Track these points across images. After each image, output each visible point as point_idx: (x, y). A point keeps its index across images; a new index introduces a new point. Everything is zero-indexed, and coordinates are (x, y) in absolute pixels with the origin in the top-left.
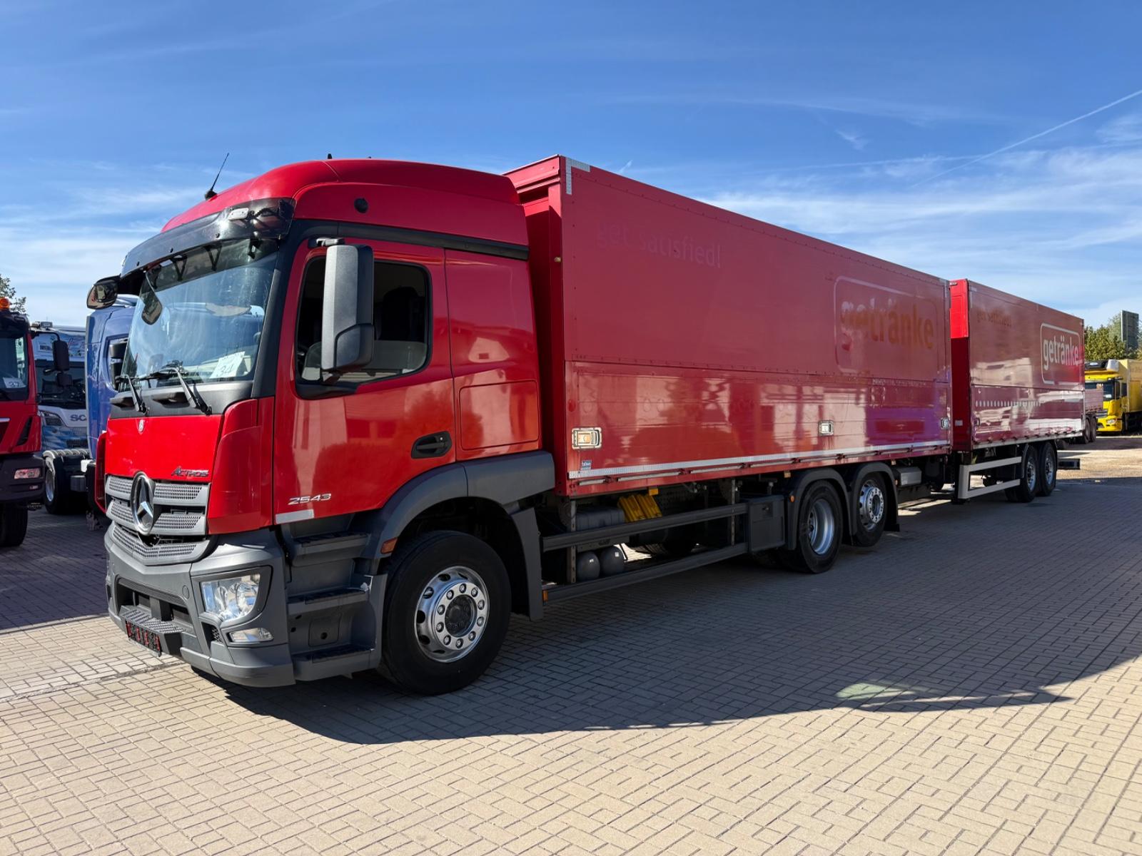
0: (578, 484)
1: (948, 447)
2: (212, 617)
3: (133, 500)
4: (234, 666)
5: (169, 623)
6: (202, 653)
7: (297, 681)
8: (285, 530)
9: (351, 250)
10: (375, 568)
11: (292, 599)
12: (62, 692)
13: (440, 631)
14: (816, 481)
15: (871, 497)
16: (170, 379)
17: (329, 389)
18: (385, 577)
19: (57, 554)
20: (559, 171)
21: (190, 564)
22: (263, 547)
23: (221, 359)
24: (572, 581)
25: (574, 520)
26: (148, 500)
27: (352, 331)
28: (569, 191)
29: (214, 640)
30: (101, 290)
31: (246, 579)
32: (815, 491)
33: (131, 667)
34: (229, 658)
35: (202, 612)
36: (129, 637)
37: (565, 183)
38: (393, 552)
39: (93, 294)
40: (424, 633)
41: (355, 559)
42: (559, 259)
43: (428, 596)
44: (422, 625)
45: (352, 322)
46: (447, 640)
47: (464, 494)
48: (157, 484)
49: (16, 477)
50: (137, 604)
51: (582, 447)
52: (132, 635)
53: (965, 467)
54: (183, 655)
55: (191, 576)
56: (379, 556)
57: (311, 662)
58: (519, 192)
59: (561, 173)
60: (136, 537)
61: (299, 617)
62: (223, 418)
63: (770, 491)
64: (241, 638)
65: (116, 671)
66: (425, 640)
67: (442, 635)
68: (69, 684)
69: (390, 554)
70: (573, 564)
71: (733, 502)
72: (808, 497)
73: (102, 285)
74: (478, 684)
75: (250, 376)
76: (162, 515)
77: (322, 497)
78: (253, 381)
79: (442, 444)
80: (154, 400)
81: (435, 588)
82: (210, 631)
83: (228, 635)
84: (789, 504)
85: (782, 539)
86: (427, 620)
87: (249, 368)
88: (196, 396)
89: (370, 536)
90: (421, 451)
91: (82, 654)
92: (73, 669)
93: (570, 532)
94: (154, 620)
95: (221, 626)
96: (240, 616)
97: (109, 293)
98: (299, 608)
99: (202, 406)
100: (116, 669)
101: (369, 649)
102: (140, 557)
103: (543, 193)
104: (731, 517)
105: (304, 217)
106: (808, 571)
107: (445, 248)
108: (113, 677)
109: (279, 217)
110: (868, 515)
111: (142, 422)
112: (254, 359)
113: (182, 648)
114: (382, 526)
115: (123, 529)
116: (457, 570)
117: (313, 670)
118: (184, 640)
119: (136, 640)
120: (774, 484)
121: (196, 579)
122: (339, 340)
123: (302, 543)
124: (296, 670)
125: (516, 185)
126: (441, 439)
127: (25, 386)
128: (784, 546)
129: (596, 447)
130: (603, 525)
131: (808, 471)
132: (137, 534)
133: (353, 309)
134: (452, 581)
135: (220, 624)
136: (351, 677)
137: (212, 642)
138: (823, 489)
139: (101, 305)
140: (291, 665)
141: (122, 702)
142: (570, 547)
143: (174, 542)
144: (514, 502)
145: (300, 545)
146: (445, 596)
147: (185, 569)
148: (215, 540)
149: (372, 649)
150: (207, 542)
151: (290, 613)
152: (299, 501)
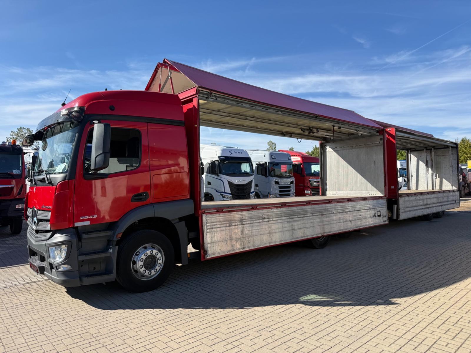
2: (52, 260)
3: (33, 217)
4: (58, 278)
5: (43, 263)
6: (50, 274)
7: (81, 285)
8: (79, 229)
9: (102, 125)
10: (114, 244)
11: (81, 254)
13: (142, 268)
17: (96, 176)
18: (117, 247)
21: (46, 241)
22: (70, 235)
23: (59, 165)
26: (36, 217)
27: (101, 155)
30: (28, 139)
31: (63, 246)
33: (38, 279)
34: (57, 276)
35: (49, 259)
36: (31, 268)
38: (121, 238)
40: (135, 269)
41: (107, 240)
42: (196, 126)
43: (137, 255)
44: (135, 266)
45: (101, 152)
46: (144, 272)
47: (152, 216)
48: (39, 211)
49: (16, 208)
50: (36, 256)
54: (45, 274)
55: (46, 245)
56: (115, 239)
57: (87, 278)
58: (182, 101)
59: (197, 93)
60: (33, 230)
61: (83, 261)
62: (56, 187)
64: (61, 269)
66: (136, 271)
67: (142, 270)
69: (119, 239)
73: (28, 137)
75: (67, 172)
76: (40, 223)
78: (67, 174)
79: (145, 197)
80: (38, 180)
81: (140, 252)
82: (51, 266)
83: (56, 267)
86: (136, 264)
87: (66, 169)
88: (48, 179)
89: (113, 231)
90: (135, 199)
91: (22, 274)
92: (17, 280)
94: (38, 261)
95: (54, 264)
96: (61, 260)
97: (31, 140)
98: (82, 258)
99: (50, 183)
101: (111, 274)
102: (34, 238)
103: (191, 101)
105: (88, 113)
107: (148, 123)
109: (79, 114)
111: (35, 188)
112: (69, 166)
113: (45, 272)
114: (117, 228)
115: (31, 228)
116: (151, 245)
117: (87, 281)
118: (45, 269)
122: (97, 159)
124: (81, 281)
125: (181, 98)
126: (144, 195)
127: (20, 173)
134: (148, 249)
136: (105, 284)
137: (53, 270)
139: (29, 145)
140: (79, 279)
141: (28, 292)
143: (43, 233)
144: (176, 219)
145: (85, 235)
146: (144, 255)
147: (44, 242)
148: (54, 232)
149: (112, 274)
150: (51, 233)
151: (79, 259)
152: (84, 218)
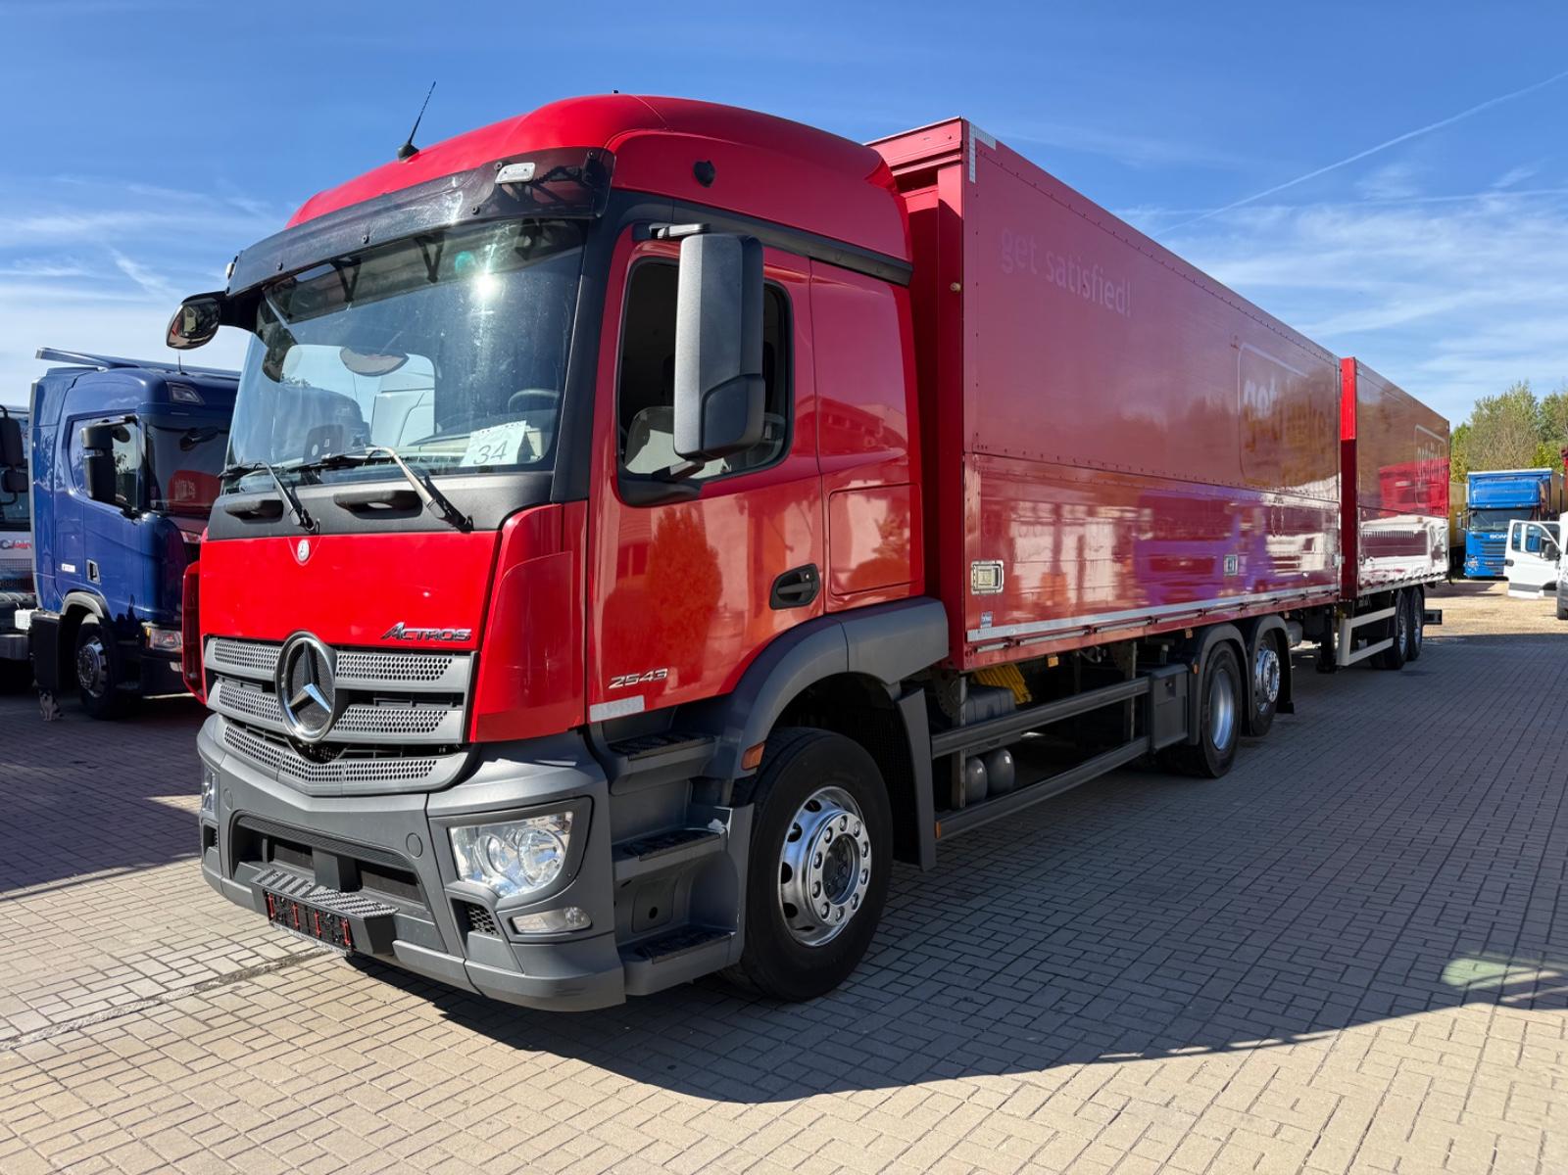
0: (976, 650)
1: (1337, 593)
2: (474, 888)
3: (280, 680)
4: (523, 976)
5: (357, 895)
6: (447, 953)
7: (627, 996)
8: (597, 734)
9: (730, 243)
10: (728, 794)
11: (623, 850)
13: (816, 896)
14: (1217, 643)
15: (1268, 665)
16: (357, 468)
17: (673, 488)
18: (750, 808)
20: (962, 143)
21: (425, 795)
22: (573, 765)
23: (474, 434)
24: (961, 806)
25: (963, 708)
27: (733, 387)
28: (973, 179)
29: (473, 929)
30: (191, 315)
31: (547, 822)
32: (1218, 658)
34: (511, 961)
35: (452, 881)
36: (270, 919)
37: (968, 162)
38: (760, 767)
39: (176, 324)
40: (789, 900)
41: (692, 780)
42: (958, 287)
43: (794, 838)
44: (789, 886)
45: (732, 371)
46: (824, 911)
47: (844, 669)
48: (339, 654)
50: (271, 858)
51: (982, 592)
52: (278, 915)
53: (1347, 621)
54: (397, 952)
55: (427, 817)
56: (739, 774)
57: (650, 962)
59: (962, 149)
60: (284, 745)
61: (631, 881)
62: (499, 536)
63: (1163, 659)
64: (535, 925)
65: (216, 971)
66: (791, 910)
67: (818, 904)
69: (753, 772)
70: (963, 779)
71: (1134, 676)
72: (1210, 667)
73: (191, 306)
74: (855, 978)
75: (545, 463)
76: (355, 708)
77: (655, 675)
78: (553, 472)
79: (808, 586)
80: (342, 505)
81: (802, 825)
82: (468, 914)
83: (511, 920)
84: (1191, 675)
85: (1184, 730)
86: (796, 879)
87: (538, 452)
89: (718, 739)
90: (784, 597)
91: (137, 941)
92: (136, 970)
93: (958, 726)
94: (325, 890)
95: (497, 906)
96: (527, 890)
97: (203, 322)
98: (631, 868)
99: (454, 515)
100: (213, 967)
101: (726, 933)
102: (299, 781)
103: (928, 178)
104: (1130, 699)
106: (1210, 776)
107: (811, 258)
108: (215, 983)
109: (581, 183)
110: (1264, 690)
111: (304, 545)
112: (550, 435)
113: (396, 942)
114: (741, 723)
115: (249, 731)
116: (826, 793)
117: (653, 975)
118: (401, 929)
119: (287, 925)
120: (1170, 648)
121: (438, 823)
122: (708, 401)
123: (627, 754)
124: (628, 978)
125: (890, 162)
126: (807, 576)
128: (1187, 739)
129: (998, 591)
130: (992, 716)
131: (1210, 628)
132: (286, 740)
133: (733, 346)
134: (826, 811)
135: (495, 902)
137: (470, 933)
138: (1223, 654)
140: (622, 969)
141: (259, 1031)
142: (957, 754)
143: (379, 756)
144: (897, 682)
145: (626, 758)
146: (822, 839)
147: (416, 803)
149: (733, 934)
150: (462, 757)
151: (619, 878)
152: (624, 682)
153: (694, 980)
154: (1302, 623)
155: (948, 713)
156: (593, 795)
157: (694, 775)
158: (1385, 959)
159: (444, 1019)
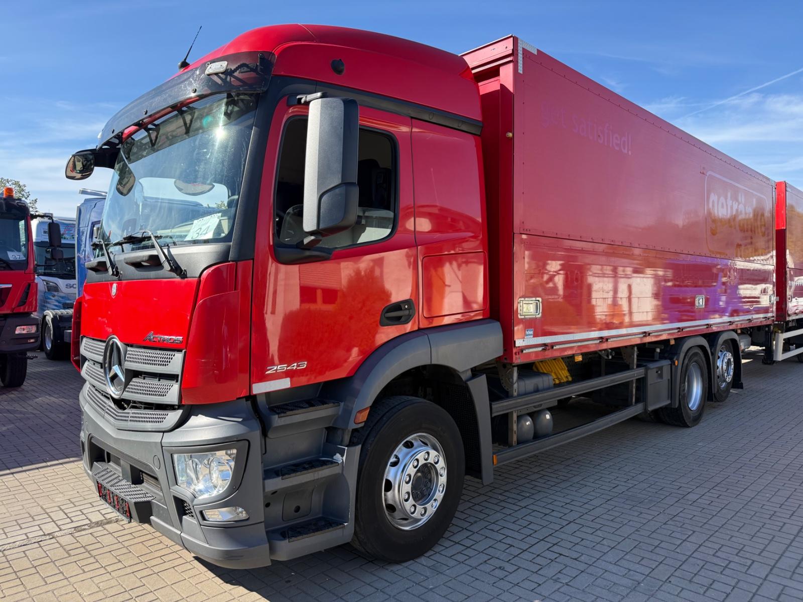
0: (522, 351)
1: (773, 318)
2: (184, 491)
3: (105, 363)
4: (207, 546)
5: (139, 487)
6: (173, 526)
7: (272, 561)
8: (261, 401)
9: (337, 103)
10: (347, 438)
11: (269, 473)
12: (36, 545)
13: (406, 500)
14: (691, 347)
15: (726, 360)
16: (143, 243)
17: (308, 253)
18: (358, 448)
19: (50, 395)
20: (513, 50)
21: (162, 433)
22: (240, 420)
23: (195, 222)
24: (514, 444)
25: (515, 386)
26: (120, 364)
27: (337, 191)
28: (520, 71)
29: (186, 514)
30: (79, 161)
31: (221, 454)
32: (691, 357)
34: (202, 536)
35: (174, 485)
36: (100, 496)
37: (517, 62)
38: (366, 422)
39: (71, 163)
40: (390, 502)
41: (326, 428)
42: (510, 135)
43: (394, 464)
44: (389, 494)
45: (337, 181)
46: (413, 510)
47: (428, 362)
48: (129, 349)
49: (17, 332)
50: (109, 461)
51: (526, 317)
52: (103, 495)
53: (780, 335)
54: (152, 522)
55: (162, 447)
56: (352, 426)
57: (287, 541)
58: (474, 71)
59: (514, 53)
60: (108, 398)
61: (275, 492)
62: (199, 282)
63: (657, 357)
64: (218, 516)
65: (90, 520)
66: (391, 508)
67: (408, 506)
68: (45, 535)
69: (362, 425)
70: (515, 427)
71: (635, 367)
72: (686, 361)
73: (78, 156)
74: (437, 548)
75: (228, 238)
76: (134, 380)
77: (298, 366)
78: (232, 243)
79: (407, 312)
80: (127, 263)
81: (400, 456)
82: (182, 508)
83: (201, 513)
84: (673, 367)
85: (668, 399)
86: (394, 490)
87: (226, 230)
88: (170, 259)
89: (342, 404)
90: (388, 318)
93: (512, 396)
94: (124, 482)
95: (195, 503)
96: (215, 493)
97: (86, 164)
98: (276, 484)
99: (176, 268)
100: (89, 517)
101: (342, 523)
102: (112, 420)
103: (494, 72)
104: (632, 381)
105: (282, 73)
106: (685, 426)
107: (412, 118)
108: (86, 527)
109: (257, 74)
110: (723, 375)
111: (115, 286)
112: (232, 221)
113: (152, 518)
114: (355, 394)
115: (96, 390)
116: (419, 436)
117: (287, 549)
118: (154, 510)
119: (106, 501)
120: (661, 350)
121: (168, 451)
122: (322, 200)
123: (278, 414)
124: (272, 550)
125: (472, 65)
126: (406, 307)
127: (24, 259)
128: (669, 404)
129: (537, 316)
130: (537, 390)
131: (686, 338)
132: (109, 396)
133: (337, 166)
134: (416, 448)
135: (192, 501)
136: (323, 551)
137: (184, 517)
138: (696, 354)
139: (79, 176)
140: (267, 545)
142: (512, 412)
143: (145, 408)
144: (468, 370)
145: (277, 416)
146: (411, 466)
147: (157, 438)
148: (189, 410)
149: (346, 524)
150: (180, 412)
151: (267, 490)
152: (277, 370)
153: (325, 550)
154: (751, 335)
155: (506, 388)
156: (248, 439)
157: (327, 426)
158: (780, 558)
159: (194, 559)
